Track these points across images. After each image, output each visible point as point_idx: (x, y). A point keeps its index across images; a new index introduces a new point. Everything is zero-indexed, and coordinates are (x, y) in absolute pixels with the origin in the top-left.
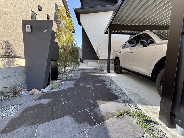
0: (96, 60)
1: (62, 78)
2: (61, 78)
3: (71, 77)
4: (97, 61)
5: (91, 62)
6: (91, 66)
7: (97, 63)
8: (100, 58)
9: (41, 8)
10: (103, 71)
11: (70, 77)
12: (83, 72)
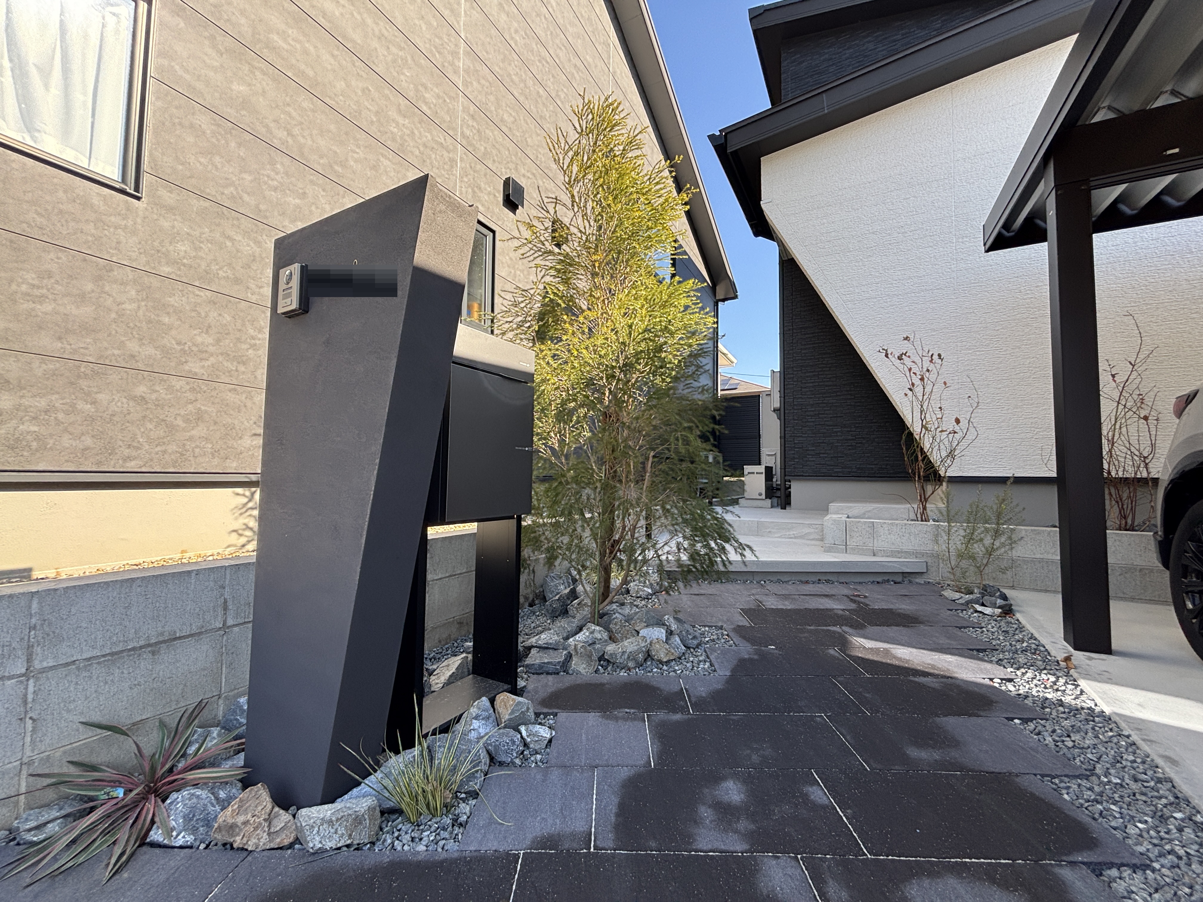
0: (913, 488)
1: (569, 657)
2: (559, 657)
3: (648, 656)
4: (924, 500)
5: (858, 508)
6: (851, 543)
7: (924, 518)
8: (953, 472)
9: (520, 190)
10: (1008, 611)
11: (632, 656)
12: (772, 603)
